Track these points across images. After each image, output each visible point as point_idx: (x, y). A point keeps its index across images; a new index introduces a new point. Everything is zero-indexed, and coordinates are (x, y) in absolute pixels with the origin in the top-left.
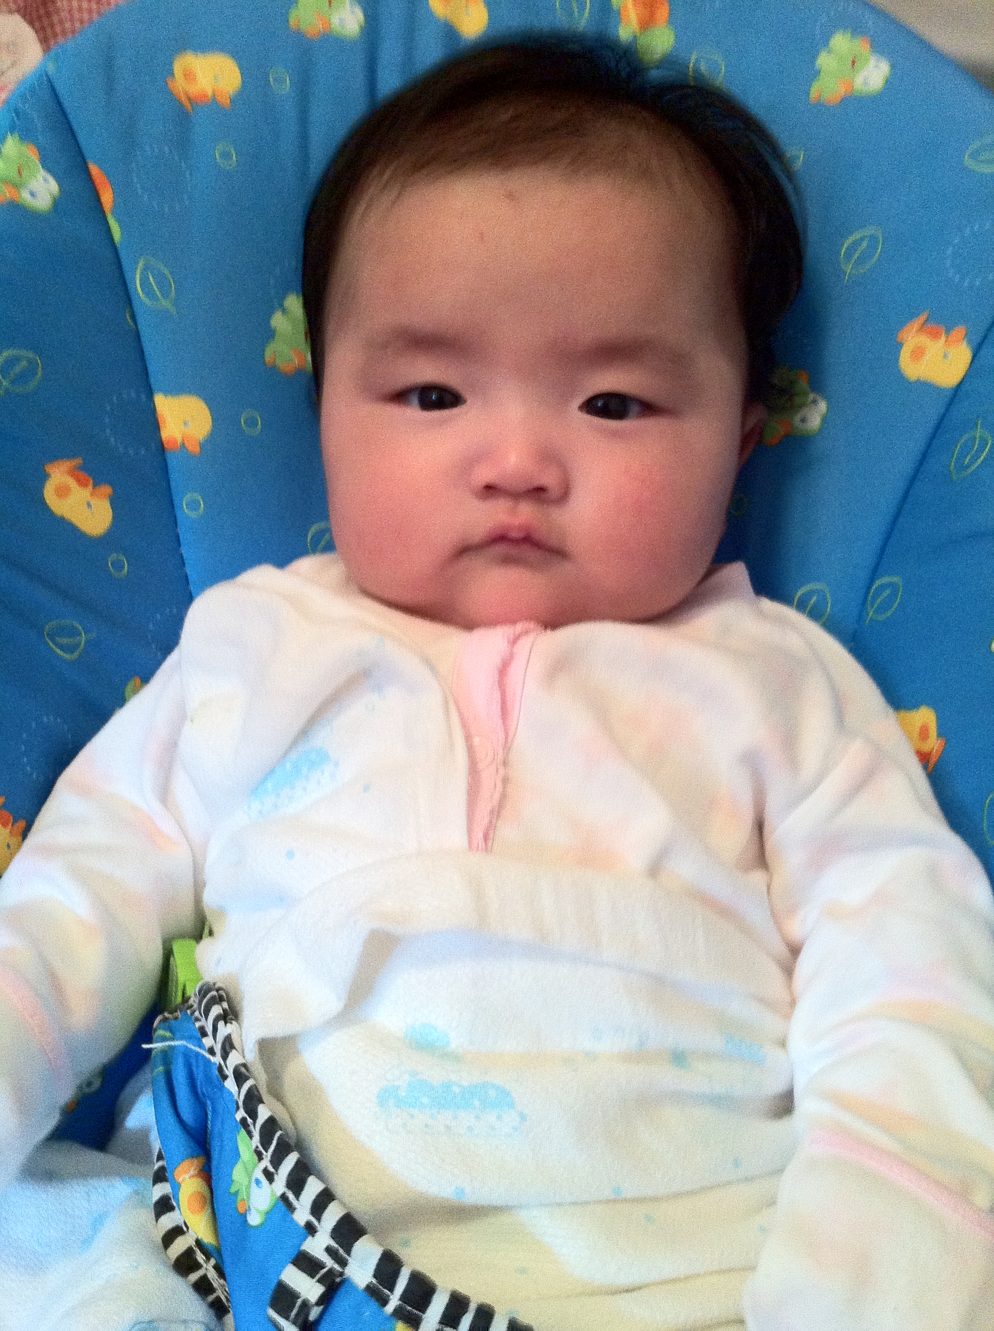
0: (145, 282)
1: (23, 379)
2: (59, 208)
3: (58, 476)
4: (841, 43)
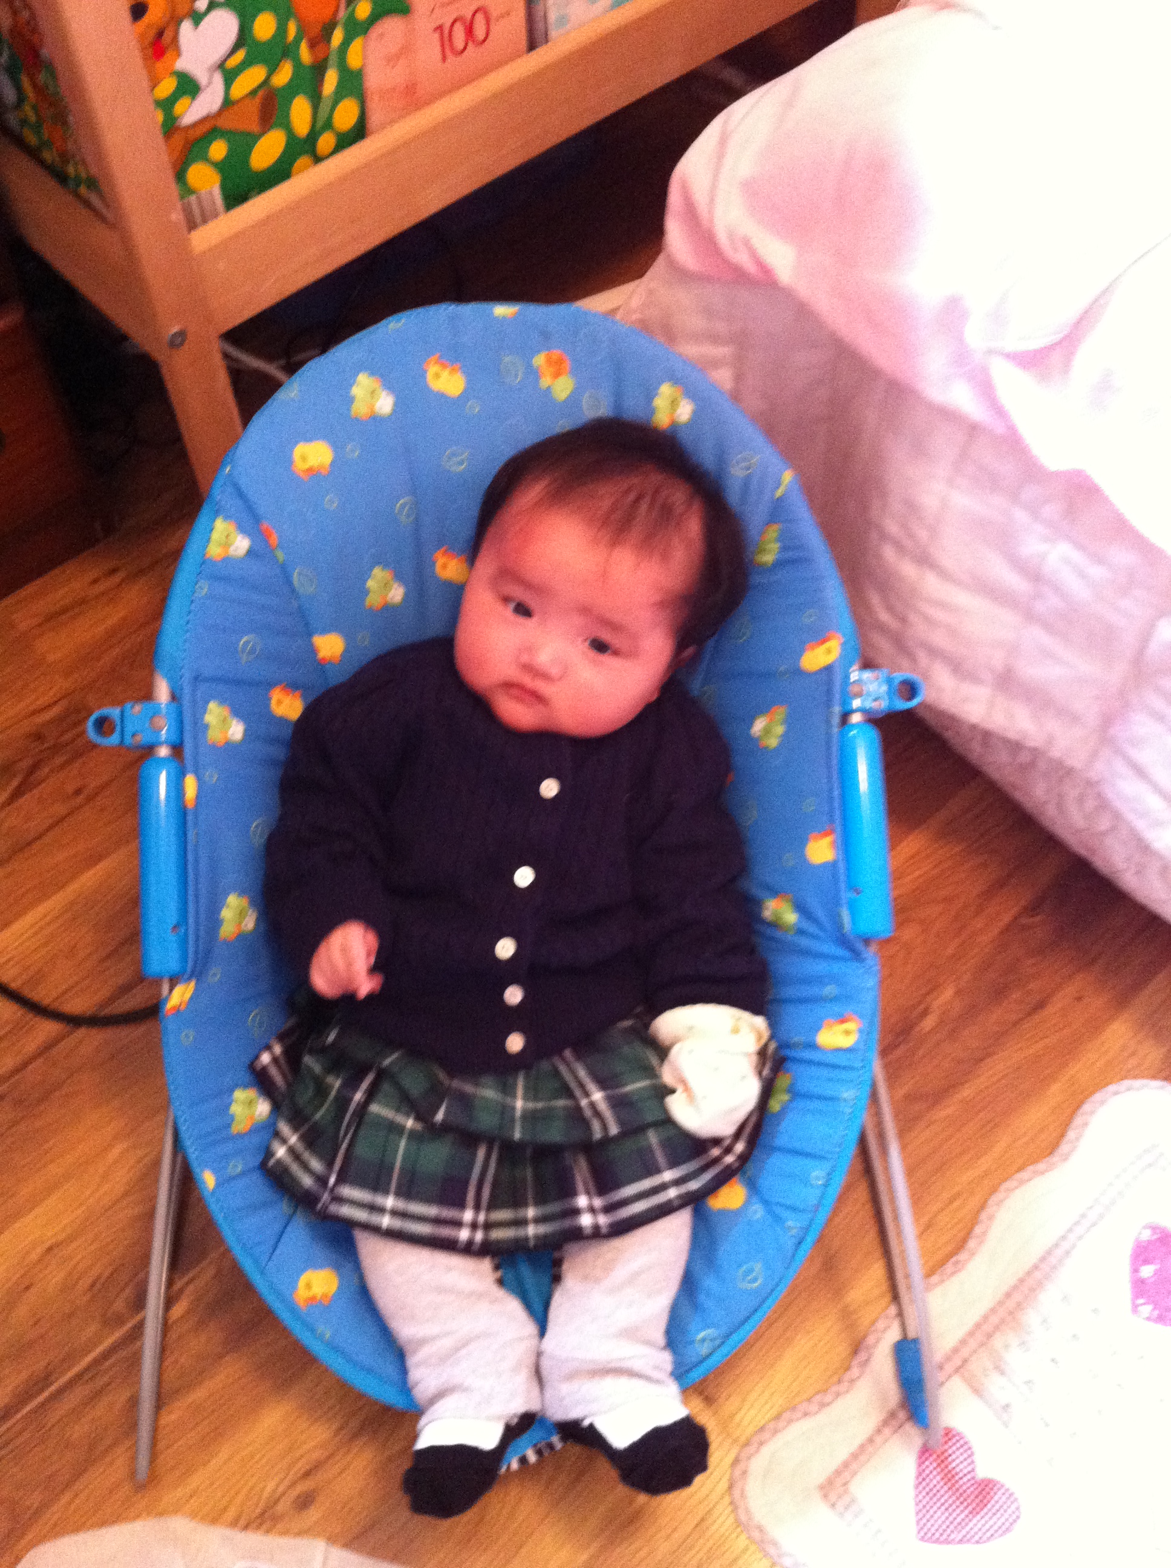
0: (300, 582)
1: (252, 651)
2: (250, 552)
3: (276, 695)
4: (666, 390)
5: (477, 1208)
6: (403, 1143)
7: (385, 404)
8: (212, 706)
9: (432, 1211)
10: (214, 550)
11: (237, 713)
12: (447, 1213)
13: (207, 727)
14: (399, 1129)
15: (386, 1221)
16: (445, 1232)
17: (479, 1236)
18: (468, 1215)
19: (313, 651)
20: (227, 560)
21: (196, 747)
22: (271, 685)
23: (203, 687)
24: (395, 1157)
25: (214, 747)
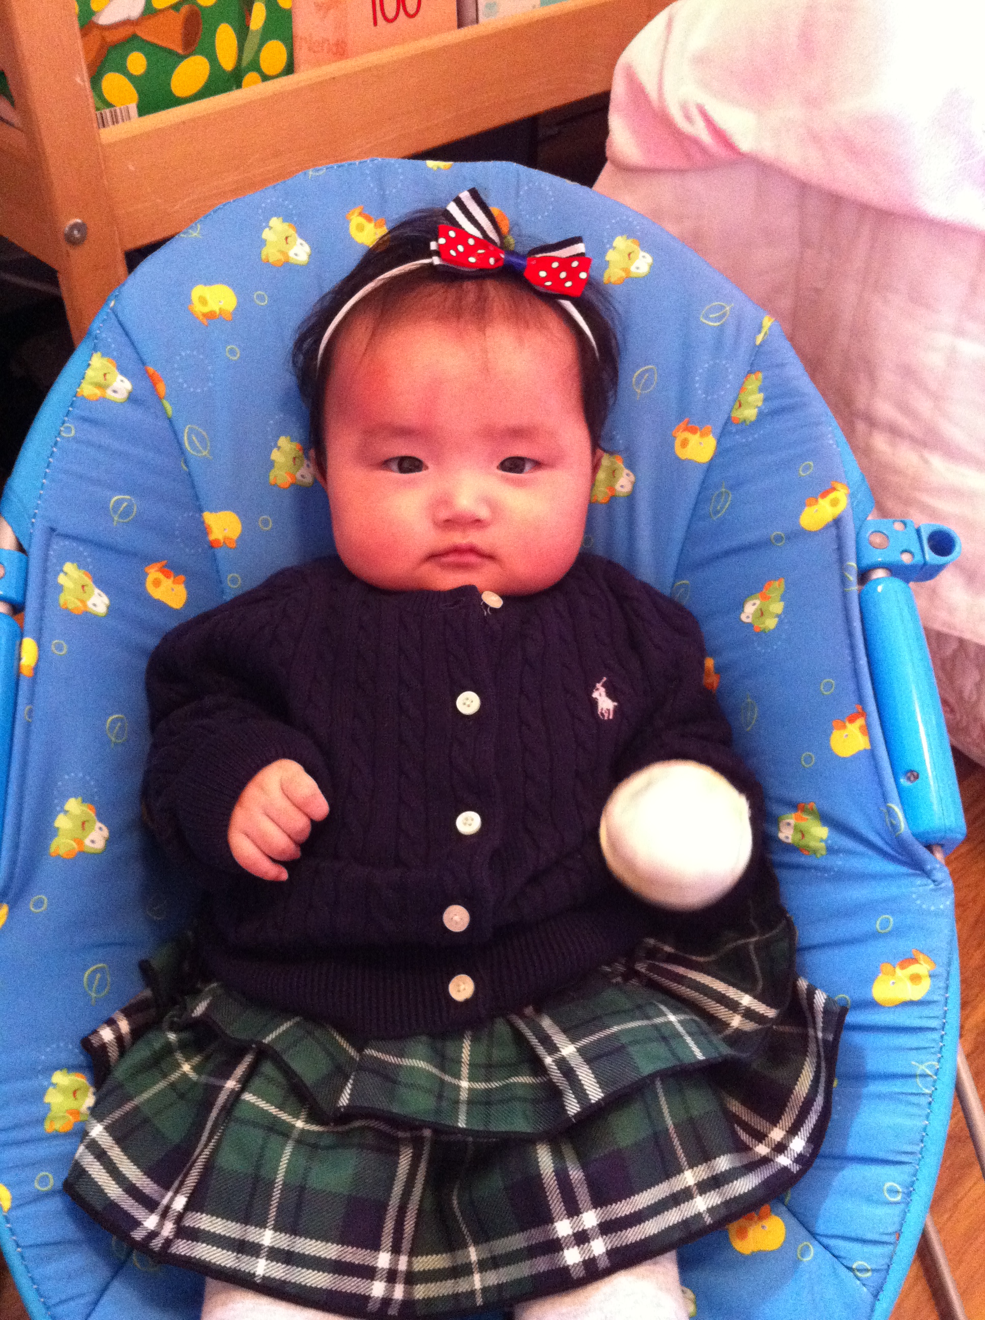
0: (191, 442)
1: (126, 513)
2: (132, 398)
3: (153, 574)
4: (621, 243)
5: (396, 1250)
6: (288, 1150)
7: (300, 252)
8: (69, 567)
9: (330, 1251)
10: (87, 390)
11: (102, 583)
12: (353, 1255)
13: (60, 588)
14: (284, 1132)
15: (261, 1267)
16: (350, 1285)
17: (399, 1292)
18: (383, 1260)
19: (204, 530)
20: (103, 401)
21: (42, 607)
22: (149, 560)
23: (58, 545)
24: (275, 1170)
25: (68, 614)
